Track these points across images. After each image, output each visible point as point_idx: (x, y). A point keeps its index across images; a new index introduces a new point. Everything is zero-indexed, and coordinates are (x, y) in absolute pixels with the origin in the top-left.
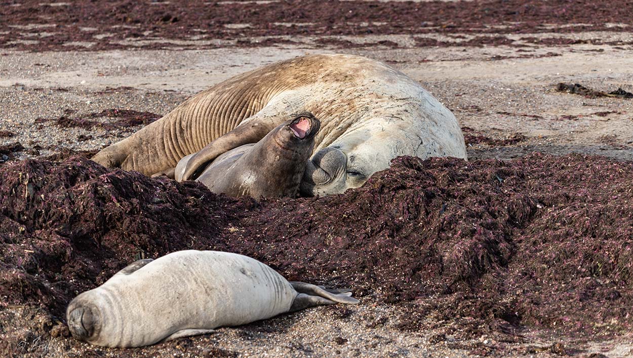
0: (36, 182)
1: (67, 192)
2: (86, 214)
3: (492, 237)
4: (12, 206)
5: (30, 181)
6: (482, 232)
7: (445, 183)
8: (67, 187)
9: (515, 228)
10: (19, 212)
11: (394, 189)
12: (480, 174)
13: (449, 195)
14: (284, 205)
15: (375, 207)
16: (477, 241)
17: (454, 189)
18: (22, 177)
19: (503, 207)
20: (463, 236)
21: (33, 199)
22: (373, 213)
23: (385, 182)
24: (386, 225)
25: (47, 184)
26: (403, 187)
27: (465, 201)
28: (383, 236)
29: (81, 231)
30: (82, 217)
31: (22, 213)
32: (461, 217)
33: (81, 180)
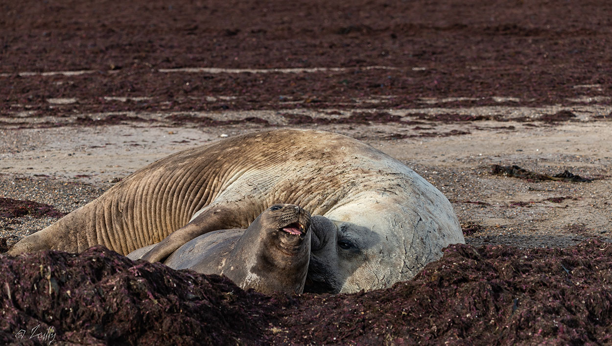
0: (59, 276)
1: (95, 287)
2: (120, 313)
3: (576, 335)
4: (35, 304)
5: (53, 276)
6: (565, 330)
7: (510, 274)
8: (93, 281)
9: (597, 326)
10: (43, 312)
11: (455, 283)
12: (544, 265)
13: (516, 289)
14: (324, 302)
15: (436, 303)
16: (563, 340)
17: (520, 282)
18: (43, 270)
19: (580, 301)
20: (545, 335)
21: (59, 296)
22: (436, 310)
23: (444, 274)
24: (454, 323)
25: (72, 278)
26: (465, 280)
27: (537, 296)
28: (452, 335)
29: (115, 333)
30: (116, 316)
31: (46, 312)
32: (538, 313)
33: (108, 274)
